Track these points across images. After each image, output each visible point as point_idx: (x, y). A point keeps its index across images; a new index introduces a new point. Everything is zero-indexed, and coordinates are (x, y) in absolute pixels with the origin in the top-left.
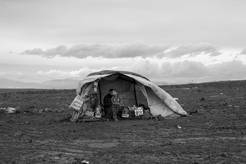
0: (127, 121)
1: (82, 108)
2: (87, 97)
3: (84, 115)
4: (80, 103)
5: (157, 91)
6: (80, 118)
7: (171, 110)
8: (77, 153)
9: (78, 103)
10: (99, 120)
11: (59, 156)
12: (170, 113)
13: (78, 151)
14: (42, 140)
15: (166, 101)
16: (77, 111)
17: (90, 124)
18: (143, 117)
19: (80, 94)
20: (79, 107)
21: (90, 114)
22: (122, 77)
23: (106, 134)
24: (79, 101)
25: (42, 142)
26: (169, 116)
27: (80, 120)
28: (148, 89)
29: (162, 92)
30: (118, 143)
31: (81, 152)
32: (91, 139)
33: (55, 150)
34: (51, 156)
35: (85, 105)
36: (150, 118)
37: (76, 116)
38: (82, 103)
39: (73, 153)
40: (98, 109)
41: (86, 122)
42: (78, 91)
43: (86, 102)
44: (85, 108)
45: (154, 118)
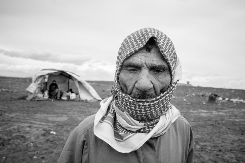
0: (65, 102)
1: (35, 91)
2: (39, 84)
3: (37, 96)
4: (34, 88)
5: (85, 84)
6: (34, 98)
7: (92, 96)
8: (43, 125)
9: (33, 88)
10: (47, 100)
11: (30, 127)
12: (92, 98)
13: (42, 123)
14: (10, 113)
15: (90, 91)
16: (31, 94)
17: (42, 103)
18: (75, 100)
19: (35, 82)
20: (33, 90)
21: (40, 95)
22: (63, 74)
23: (56, 111)
24: (34, 87)
25: (11, 115)
26: (91, 100)
27: (33, 99)
28: (80, 83)
29: (88, 85)
30: (67, 118)
31: (44, 124)
32: (48, 114)
33: (24, 122)
34: (23, 127)
35: (37, 90)
36: (79, 101)
37: (30, 97)
38: (35, 88)
39: (40, 125)
40: (46, 93)
41: (38, 101)
42: (34, 80)
43: (39, 87)
44: (37, 92)
45: (82, 101)
